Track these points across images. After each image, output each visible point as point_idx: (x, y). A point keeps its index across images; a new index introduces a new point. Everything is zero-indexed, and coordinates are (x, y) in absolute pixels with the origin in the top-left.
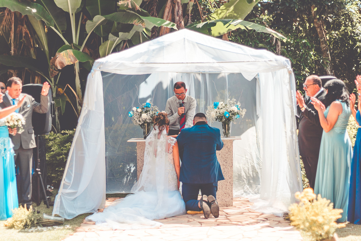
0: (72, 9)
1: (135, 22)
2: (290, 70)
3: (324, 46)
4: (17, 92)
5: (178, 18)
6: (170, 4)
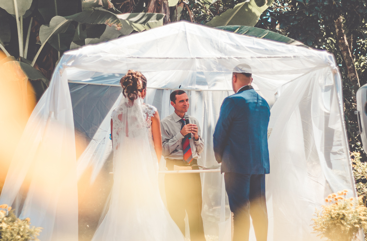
0: (19, 11)
1: (108, 22)
2: (334, 68)
3: (352, 76)
6: (153, 6)
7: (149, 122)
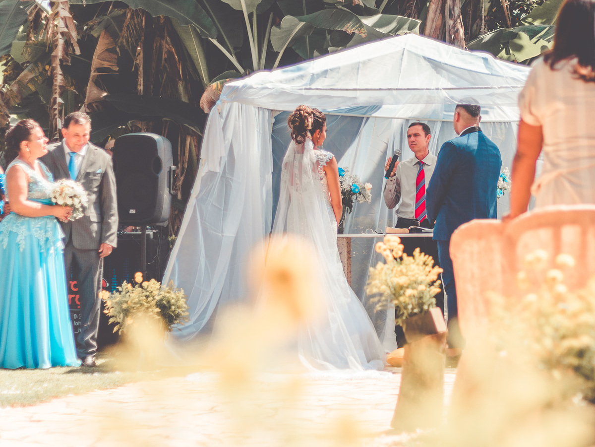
4: (77, 139)
5: (451, 22)
7: (320, 172)
